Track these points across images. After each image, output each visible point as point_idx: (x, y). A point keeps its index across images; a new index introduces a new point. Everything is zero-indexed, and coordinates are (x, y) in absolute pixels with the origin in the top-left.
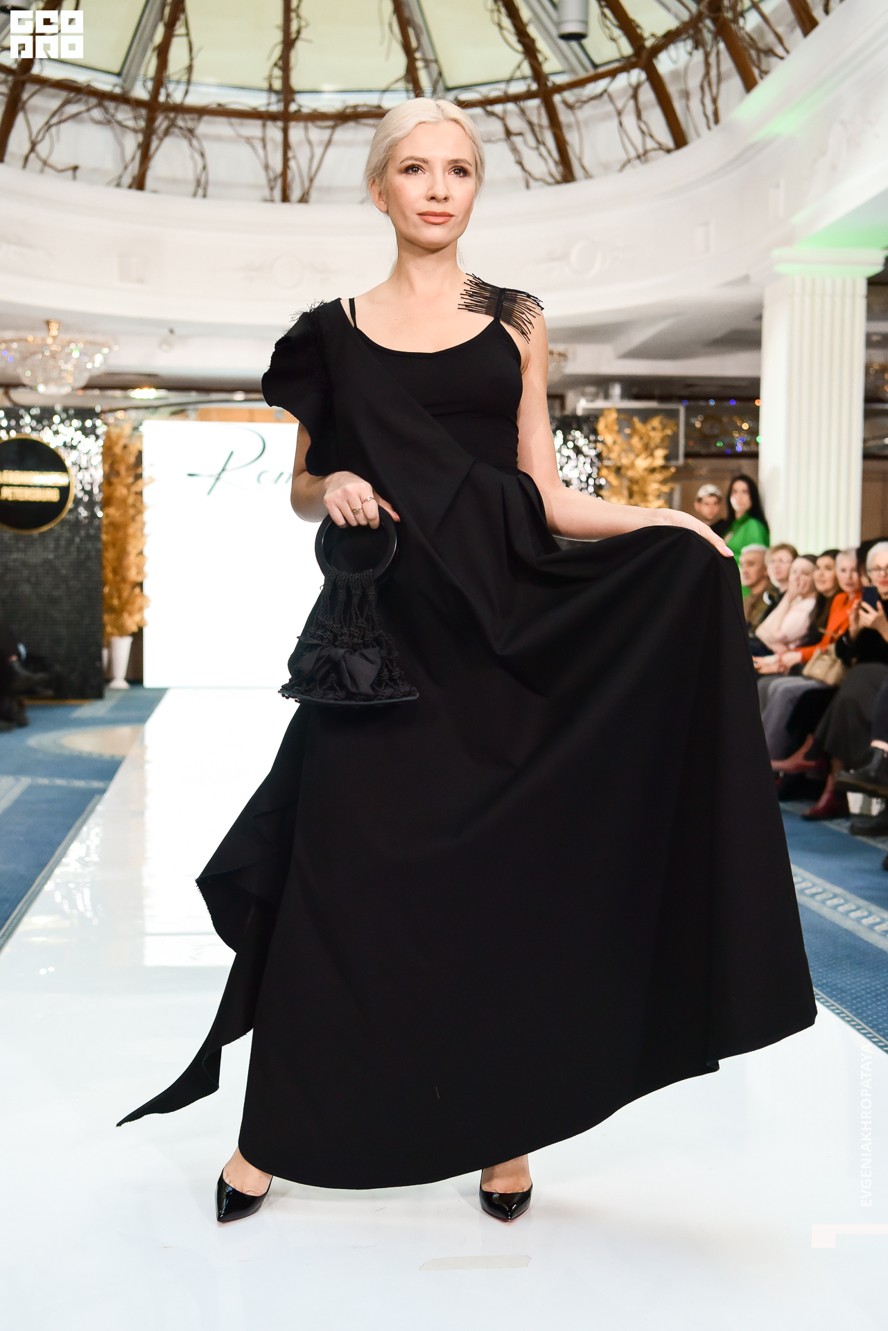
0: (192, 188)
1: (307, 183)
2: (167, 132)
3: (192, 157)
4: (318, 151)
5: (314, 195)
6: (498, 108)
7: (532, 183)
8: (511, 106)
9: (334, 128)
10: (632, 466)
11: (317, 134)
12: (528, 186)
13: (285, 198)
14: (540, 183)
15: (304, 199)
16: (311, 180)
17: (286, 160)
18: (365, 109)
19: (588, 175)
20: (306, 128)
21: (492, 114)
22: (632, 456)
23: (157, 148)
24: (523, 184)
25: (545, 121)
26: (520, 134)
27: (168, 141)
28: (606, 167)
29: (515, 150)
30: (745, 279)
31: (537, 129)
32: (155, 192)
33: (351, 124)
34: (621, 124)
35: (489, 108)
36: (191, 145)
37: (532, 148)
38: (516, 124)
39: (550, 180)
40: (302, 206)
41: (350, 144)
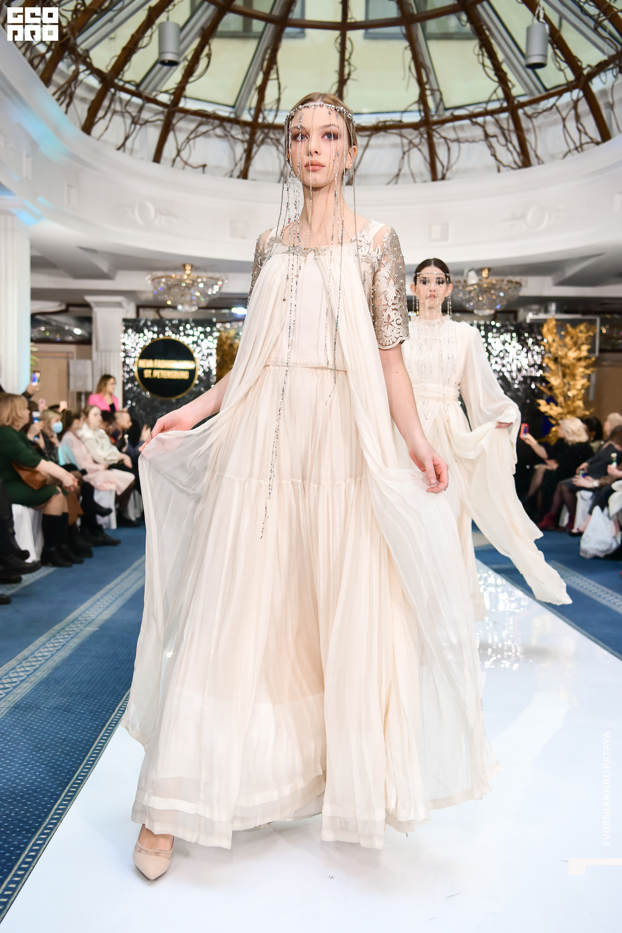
0: (277, 177)
2: (263, 142)
3: (278, 157)
5: (356, 180)
6: (480, 120)
7: (502, 168)
8: (489, 118)
9: (370, 136)
10: (566, 356)
12: (499, 171)
14: (507, 168)
15: (351, 183)
18: (391, 123)
19: (540, 161)
21: (476, 123)
22: (566, 350)
23: (256, 152)
24: (496, 169)
25: (512, 127)
26: (495, 136)
27: (263, 148)
28: (553, 157)
29: (491, 147)
31: (506, 132)
32: (254, 180)
33: (382, 133)
34: (564, 126)
35: (474, 120)
36: (278, 149)
37: (502, 145)
38: (492, 129)
39: (514, 166)
40: (350, 187)
41: (380, 147)
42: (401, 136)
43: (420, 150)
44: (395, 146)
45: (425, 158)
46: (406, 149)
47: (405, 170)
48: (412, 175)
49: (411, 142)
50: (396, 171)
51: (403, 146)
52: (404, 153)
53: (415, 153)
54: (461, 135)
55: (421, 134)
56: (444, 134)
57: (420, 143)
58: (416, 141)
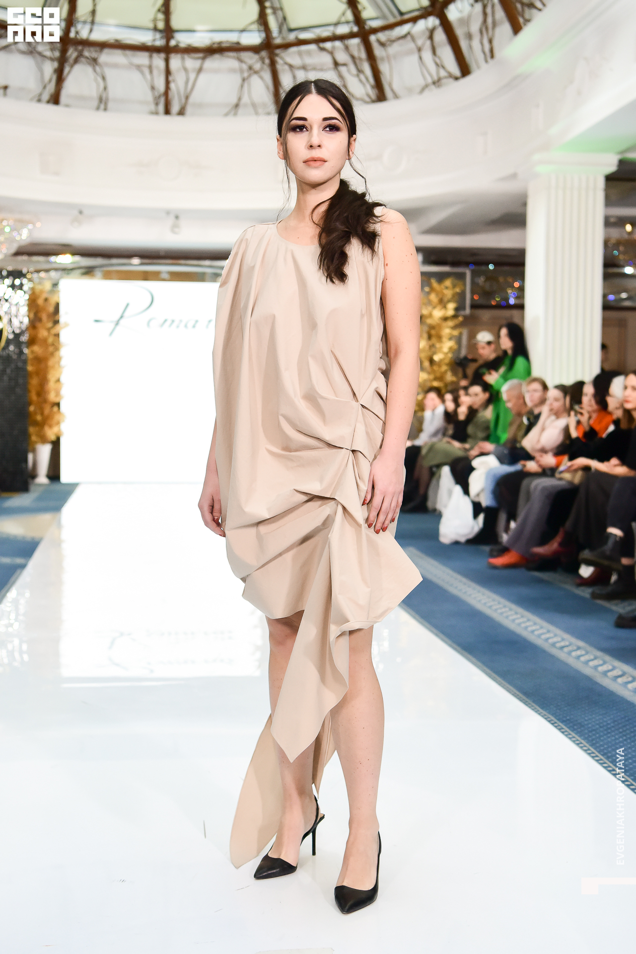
0: (95, 103)
1: (183, 100)
2: (76, 61)
3: (96, 80)
4: (192, 76)
5: (189, 110)
6: (328, 45)
8: (338, 44)
9: (204, 58)
10: (430, 316)
11: (191, 63)
13: (167, 112)
14: (360, 102)
15: (181, 113)
16: (187, 98)
17: (167, 82)
18: (228, 45)
19: (396, 96)
20: (183, 59)
21: (323, 49)
22: (430, 308)
23: (69, 72)
25: (364, 55)
26: (345, 65)
27: (78, 68)
28: (410, 91)
29: (341, 77)
30: (514, 176)
31: (357, 61)
32: (67, 106)
33: (217, 56)
34: (420, 58)
35: (321, 45)
36: (95, 71)
37: (353, 75)
38: (342, 57)
39: (367, 99)
40: (180, 118)
41: (216, 71)
42: (240, 60)
43: (261, 78)
44: (232, 71)
45: (268, 88)
46: (246, 75)
47: (245, 99)
48: (254, 106)
49: (250, 68)
50: (234, 100)
51: (242, 71)
52: (244, 80)
53: (255, 81)
54: (308, 61)
55: (262, 60)
56: (289, 60)
57: (262, 69)
58: (257, 66)
